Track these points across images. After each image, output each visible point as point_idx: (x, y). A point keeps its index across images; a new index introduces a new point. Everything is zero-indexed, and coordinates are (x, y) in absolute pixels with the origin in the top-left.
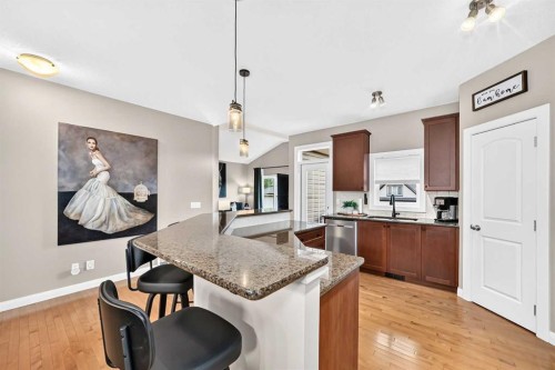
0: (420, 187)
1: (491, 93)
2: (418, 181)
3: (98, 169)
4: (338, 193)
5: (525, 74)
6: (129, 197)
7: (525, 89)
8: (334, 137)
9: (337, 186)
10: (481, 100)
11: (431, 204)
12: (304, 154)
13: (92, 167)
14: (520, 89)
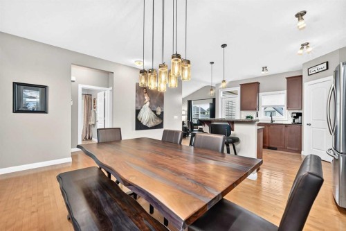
0: (285, 108)
1: (315, 69)
2: (283, 106)
3: (147, 100)
4: (243, 112)
5: (327, 63)
6: (155, 112)
7: (327, 68)
8: (241, 85)
9: (243, 108)
10: (312, 71)
11: (290, 116)
12: (224, 93)
13: (145, 100)
14: (325, 68)
